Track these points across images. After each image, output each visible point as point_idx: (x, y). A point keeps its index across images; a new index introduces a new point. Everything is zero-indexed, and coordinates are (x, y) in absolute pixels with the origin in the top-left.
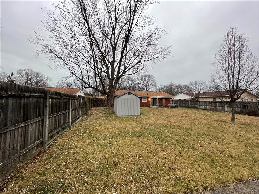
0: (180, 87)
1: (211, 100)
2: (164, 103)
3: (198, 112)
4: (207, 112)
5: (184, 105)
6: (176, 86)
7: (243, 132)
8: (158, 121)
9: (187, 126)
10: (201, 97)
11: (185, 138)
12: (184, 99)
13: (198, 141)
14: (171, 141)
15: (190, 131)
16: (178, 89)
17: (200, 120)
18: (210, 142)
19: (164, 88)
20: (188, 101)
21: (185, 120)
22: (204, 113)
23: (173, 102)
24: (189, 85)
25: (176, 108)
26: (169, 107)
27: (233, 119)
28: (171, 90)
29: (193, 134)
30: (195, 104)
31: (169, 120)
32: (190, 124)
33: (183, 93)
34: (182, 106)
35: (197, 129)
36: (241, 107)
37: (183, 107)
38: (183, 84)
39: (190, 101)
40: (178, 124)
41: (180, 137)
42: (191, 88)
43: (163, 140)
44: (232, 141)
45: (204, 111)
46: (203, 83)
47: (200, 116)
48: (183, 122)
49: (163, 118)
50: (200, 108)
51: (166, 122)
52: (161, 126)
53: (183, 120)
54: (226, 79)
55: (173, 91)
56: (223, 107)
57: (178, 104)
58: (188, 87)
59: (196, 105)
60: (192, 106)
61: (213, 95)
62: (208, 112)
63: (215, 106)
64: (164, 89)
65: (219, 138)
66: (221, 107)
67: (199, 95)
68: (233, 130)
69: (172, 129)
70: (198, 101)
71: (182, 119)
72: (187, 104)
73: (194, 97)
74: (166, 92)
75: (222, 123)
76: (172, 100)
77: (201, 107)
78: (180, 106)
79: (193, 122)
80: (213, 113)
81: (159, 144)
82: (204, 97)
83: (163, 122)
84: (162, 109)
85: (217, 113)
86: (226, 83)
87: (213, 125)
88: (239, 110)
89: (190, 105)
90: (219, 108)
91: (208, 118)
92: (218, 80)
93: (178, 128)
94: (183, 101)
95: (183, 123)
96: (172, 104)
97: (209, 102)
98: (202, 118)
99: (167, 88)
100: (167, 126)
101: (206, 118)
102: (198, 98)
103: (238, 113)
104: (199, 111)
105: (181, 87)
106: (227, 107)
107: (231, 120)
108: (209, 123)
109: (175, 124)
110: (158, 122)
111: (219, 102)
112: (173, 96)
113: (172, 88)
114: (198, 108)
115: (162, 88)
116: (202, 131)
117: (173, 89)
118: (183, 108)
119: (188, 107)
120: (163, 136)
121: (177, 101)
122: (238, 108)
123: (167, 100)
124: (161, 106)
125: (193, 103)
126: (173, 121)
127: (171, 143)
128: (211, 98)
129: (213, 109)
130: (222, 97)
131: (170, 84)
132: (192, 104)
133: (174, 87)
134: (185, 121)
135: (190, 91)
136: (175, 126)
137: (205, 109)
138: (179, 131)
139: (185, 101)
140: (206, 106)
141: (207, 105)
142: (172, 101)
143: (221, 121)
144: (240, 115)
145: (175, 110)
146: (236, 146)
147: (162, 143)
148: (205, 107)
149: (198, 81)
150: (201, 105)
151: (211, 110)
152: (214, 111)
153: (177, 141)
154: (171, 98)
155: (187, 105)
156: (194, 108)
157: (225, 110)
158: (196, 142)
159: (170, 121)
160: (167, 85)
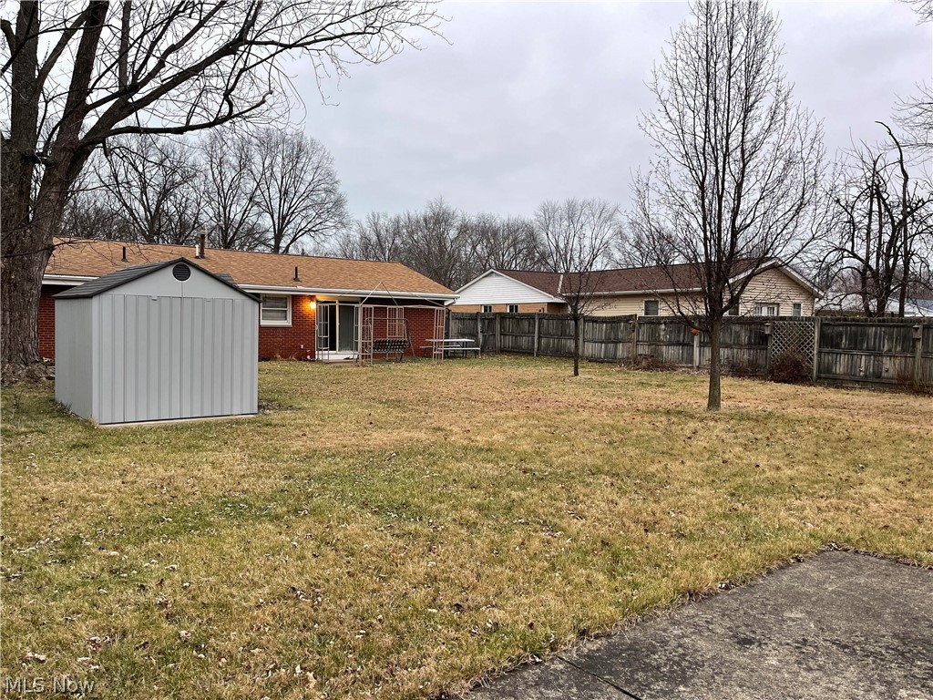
0: (486, 232)
1: (637, 310)
2: (398, 328)
3: (576, 374)
4: (615, 376)
5: (509, 341)
6: (464, 229)
7: (738, 449)
8: (375, 435)
9: (525, 446)
10: (589, 297)
11: (514, 495)
12: (512, 307)
13: (569, 498)
14: (453, 514)
15: (536, 465)
16: (479, 248)
17: (585, 415)
18: (616, 498)
19: (397, 233)
20: (530, 317)
21: (515, 418)
22: (606, 378)
23: (452, 323)
24: (536, 225)
25: (467, 362)
26: (426, 354)
27: (714, 400)
28: (435, 249)
29: (550, 473)
30: (563, 334)
31: (433, 425)
32: (536, 432)
33: (503, 269)
34: (498, 344)
35: (568, 453)
36: (750, 346)
37: (503, 351)
38: (505, 218)
39: (542, 317)
40: (481, 440)
41: (495, 494)
42: (547, 240)
43: (418, 515)
44: (692, 484)
45: (606, 368)
46: (606, 216)
47: (586, 395)
48: (505, 427)
49: (404, 419)
50: (586, 354)
51: (422, 435)
52: (397, 454)
53: (507, 416)
54: (694, 208)
55: (451, 256)
56: (683, 344)
57: (480, 336)
58: (532, 236)
59: (570, 337)
60: (548, 345)
61: (642, 287)
62: (621, 376)
63: (654, 341)
64: (398, 241)
65: (648, 477)
66: (678, 344)
67: (586, 284)
68: (705, 444)
69: (454, 465)
70: (576, 318)
71: (498, 413)
72: (524, 334)
73: (561, 295)
74: (408, 265)
75: (674, 419)
76: (448, 313)
77: (589, 349)
78: (489, 349)
79: (550, 426)
80: (642, 376)
81: (397, 532)
82: (605, 297)
83: (406, 434)
84: (392, 365)
85: (659, 376)
86: (694, 224)
87: (635, 432)
88: (745, 356)
89: (539, 337)
90: (670, 353)
91: (620, 402)
92: (664, 210)
93: (483, 454)
94: (503, 316)
95: (505, 432)
96: (447, 337)
97: (628, 319)
98: (592, 404)
99: (411, 234)
100: (428, 453)
101: (610, 403)
102: (578, 299)
103: (738, 371)
104: (580, 370)
105: (495, 234)
106: (702, 345)
107: (706, 402)
108: (622, 423)
109: (465, 443)
110: (378, 438)
111: (670, 321)
112: (449, 285)
113: (441, 239)
114: (575, 358)
115: (383, 233)
116: (589, 460)
117: (448, 244)
118: (505, 358)
119: (528, 353)
120: (412, 496)
121: (474, 318)
122: (741, 346)
123: (420, 312)
124: (384, 350)
125: (552, 326)
126: (455, 429)
127: (454, 520)
128: (639, 300)
129: (646, 357)
130: (675, 294)
131: (430, 214)
132: (548, 335)
133: (452, 233)
134: (514, 423)
135: (543, 257)
136: (465, 448)
137: (611, 360)
138: (491, 470)
139: (513, 315)
140: (616, 342)
141: (620, 336)
142: (448, 319)
143: (668, 412)
144: (747, 382)
145: (460, 369)
146: (704, 498)
147: (412, 527)
148: (611, 346)
149: (581, 201)
150: (594, 341)
151: (634, 363)
152: (647, 368)
153: (480, 508)
154: (442, 302)
155: (524, 342)
156: (559, 354)
157: (692, 361)
158: (559, 504)
159: (439, 429)
160: (412, 214)
